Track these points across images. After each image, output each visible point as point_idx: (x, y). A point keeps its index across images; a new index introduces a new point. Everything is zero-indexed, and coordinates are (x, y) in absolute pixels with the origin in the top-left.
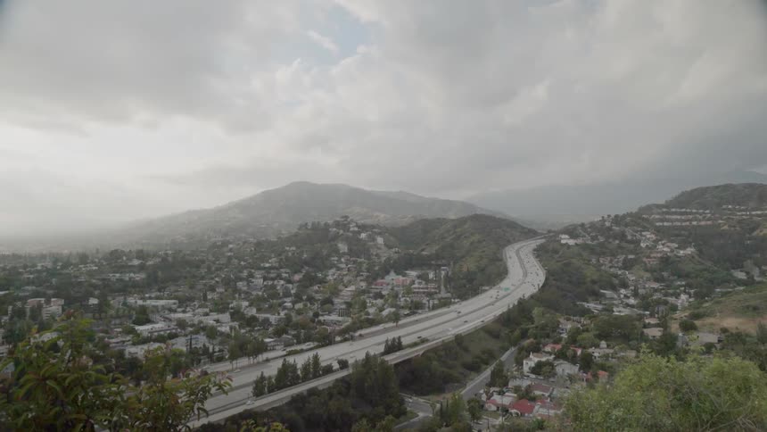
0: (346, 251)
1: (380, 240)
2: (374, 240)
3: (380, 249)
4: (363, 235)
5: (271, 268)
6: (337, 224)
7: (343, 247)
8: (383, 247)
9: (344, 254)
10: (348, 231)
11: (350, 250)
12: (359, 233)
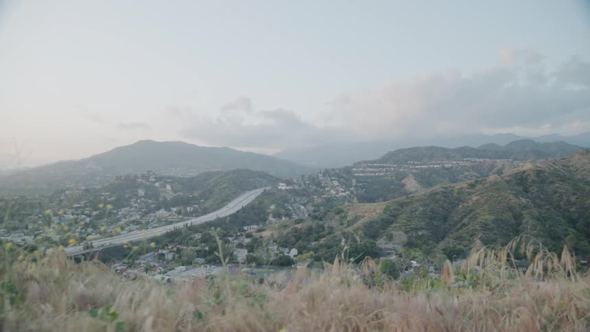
0: (143, 194)
1: (168, 187)
2: (165, 187)
3: (168, 193)
4: (157, 184)
5: (79, 208)
6: (143, 177)
7: (141, 192)
8: (170, 192)
9: (141, 197)
10: (148, 181)
11: (146, 194)
12: (155, 182)
